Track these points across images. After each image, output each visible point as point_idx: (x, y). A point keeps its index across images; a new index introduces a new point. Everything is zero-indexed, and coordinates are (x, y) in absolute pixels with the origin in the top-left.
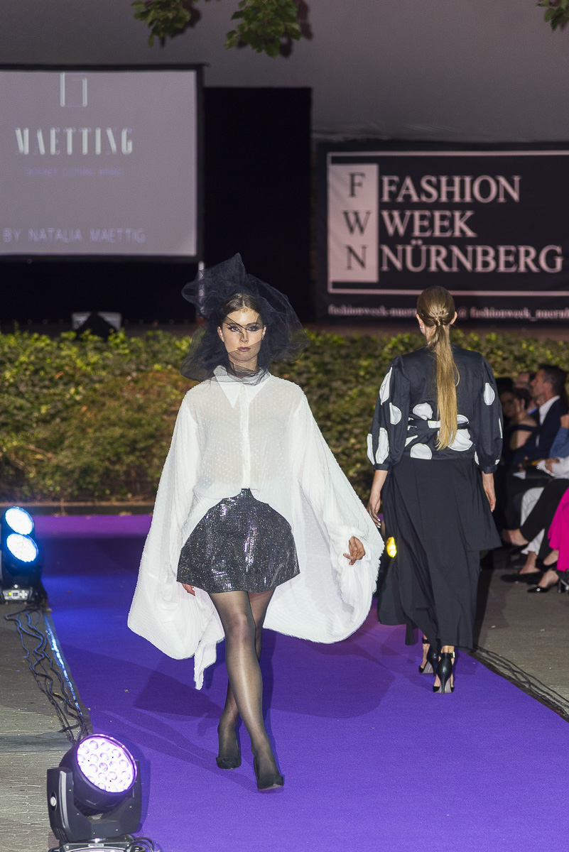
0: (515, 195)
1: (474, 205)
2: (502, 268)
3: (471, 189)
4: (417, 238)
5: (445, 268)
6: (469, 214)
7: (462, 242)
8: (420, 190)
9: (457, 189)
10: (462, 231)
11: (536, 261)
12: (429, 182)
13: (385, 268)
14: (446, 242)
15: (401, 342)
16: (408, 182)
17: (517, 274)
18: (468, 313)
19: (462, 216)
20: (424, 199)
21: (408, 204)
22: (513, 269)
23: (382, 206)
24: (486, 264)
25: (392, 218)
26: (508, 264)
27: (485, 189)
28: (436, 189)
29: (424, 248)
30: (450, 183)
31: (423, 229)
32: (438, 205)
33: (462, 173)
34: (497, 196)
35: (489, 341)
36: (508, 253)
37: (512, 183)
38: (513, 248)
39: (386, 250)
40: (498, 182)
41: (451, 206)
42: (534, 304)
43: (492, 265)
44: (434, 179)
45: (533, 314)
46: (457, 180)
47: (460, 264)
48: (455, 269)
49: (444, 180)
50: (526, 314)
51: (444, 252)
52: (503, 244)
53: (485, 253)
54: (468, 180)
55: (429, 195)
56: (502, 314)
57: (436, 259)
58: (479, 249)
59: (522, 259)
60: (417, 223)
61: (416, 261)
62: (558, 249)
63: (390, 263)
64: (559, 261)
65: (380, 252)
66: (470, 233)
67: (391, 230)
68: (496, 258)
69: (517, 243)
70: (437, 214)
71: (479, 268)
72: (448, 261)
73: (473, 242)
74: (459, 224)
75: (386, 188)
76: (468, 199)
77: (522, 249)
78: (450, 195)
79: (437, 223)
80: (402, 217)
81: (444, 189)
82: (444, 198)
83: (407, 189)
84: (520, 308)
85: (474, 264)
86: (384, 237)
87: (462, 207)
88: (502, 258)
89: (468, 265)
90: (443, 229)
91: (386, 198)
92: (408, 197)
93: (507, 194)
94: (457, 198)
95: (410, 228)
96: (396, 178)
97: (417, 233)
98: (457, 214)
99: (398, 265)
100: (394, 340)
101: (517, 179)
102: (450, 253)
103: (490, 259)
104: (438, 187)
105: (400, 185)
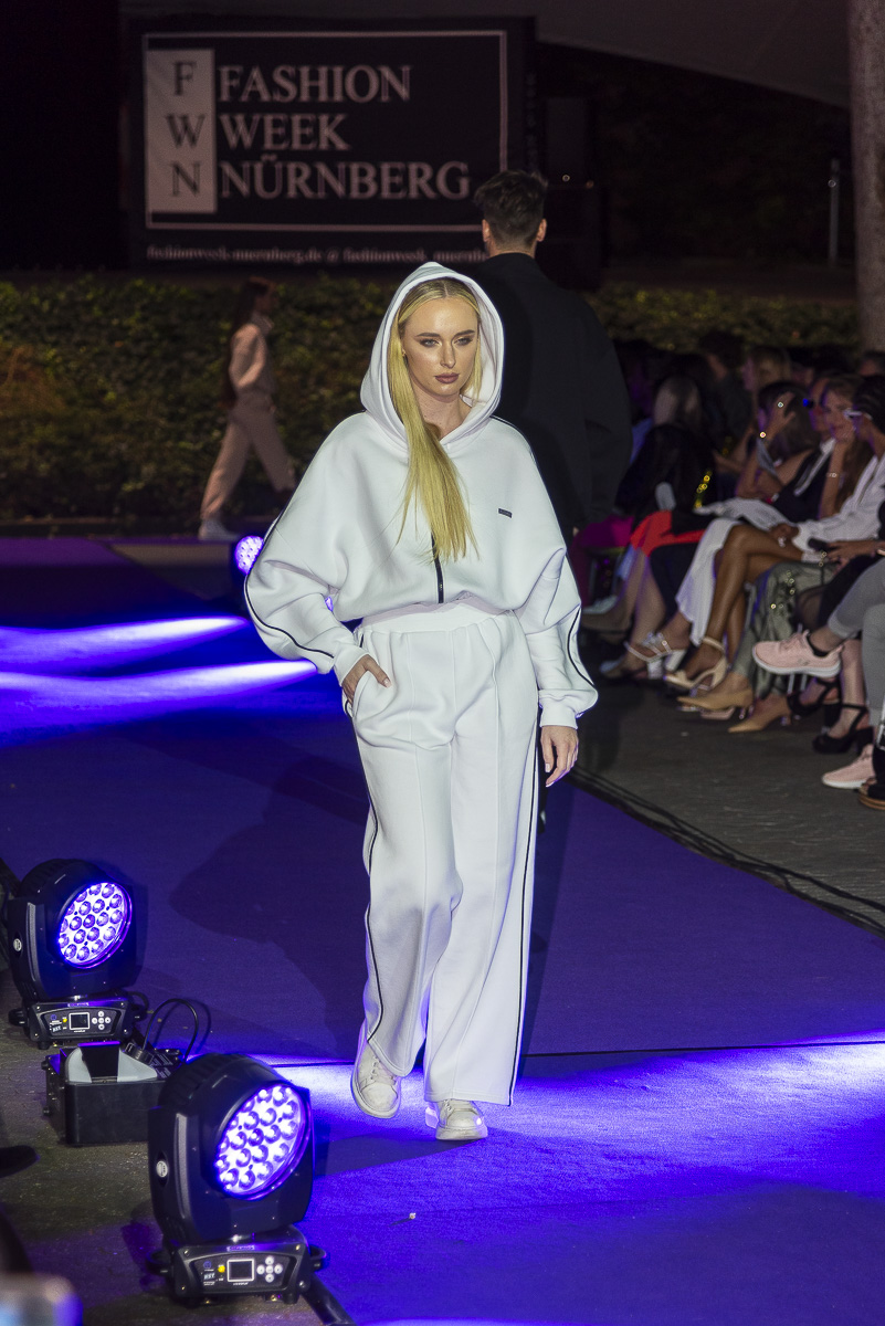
0: (404, 92)
1: (347, 105)
2: (386, 194)
3: (344, 84)
4: (269, 152)
5: (308, 193)
6: (339, 118)
7: (331, 157)
8: (272, 86)
9: (322, 83)
10: (330, 142)
11: (432, 183)
12: (284, 74)
13: (226, 193)
14: (311, 158)
16: (256, 74)
17: (407, 201)
18: (341, 255)
19: (330, 121)
20: (278, 97)
21: (255, 106)
22: (401, 195)
23: (220, 107)
24: (363, 188)
25: (234, 125)
26: (394, 188)
27: (362, 84)
28: (294, 83)
29: (279, 166)
30: (314, 76)
31: (277, 139)
32: (296, 106)
33: (331, 62)
34: (379, 94)
36: (393, 172)
37: (399, 75)
38: (399, 166)
39: (228, 169)
40: (379, 74)
41: (314, 107)
42: (432, 243)
43: (372, 188)
44: (290, 70)
46: (323, 71)
47: (328, 188)
48: (322, 194)
49: (305, 71)
50: (421, 256)
51: (306, 172)
52: (387, 160)
53: (363, 173)
54: (338, 70)
55: (285, 92)
56: (388, 256)
57: (297, 181)
58: (355, 167)
59: (414, 181)
60: (269, 131)
61: (269, 184)
62: (463, 167)
63: (233, 186)
64: (464, 183)
65: (219, 173)
66: (341, 145)
67: (233, 141)
68: (378, 179)
69: (407, 159)
70: (296, 119)
71: (355, 194)
72: (312, 182)
73: (348, 157)
74: (326, 132)
75: (226, 83)
76: (338, 97)
77: (413, 167)
78: (314, 91)
79: (297, 131)
80: (248, 122)
81: (306, 84)
82: (305, 97)
83: (254, 83)
84: (413, 248)
85: (348, 188)
86: (223, 151)
87: (331, 108)
88: (386, 180)
89: (339, 189)
90: (304, 139)
91: (225, 97)
92: (255, 95)
93: (392, 91)
94: (323, 97)
95: (259, 137)
96: (238, 69)
97: (268, 145)
98: (324, 119)
99: (244, 188)
101: (406, 69)
102: (314, 172)
103: (369, 179)
104: (296, 80)
105: (245, 78)
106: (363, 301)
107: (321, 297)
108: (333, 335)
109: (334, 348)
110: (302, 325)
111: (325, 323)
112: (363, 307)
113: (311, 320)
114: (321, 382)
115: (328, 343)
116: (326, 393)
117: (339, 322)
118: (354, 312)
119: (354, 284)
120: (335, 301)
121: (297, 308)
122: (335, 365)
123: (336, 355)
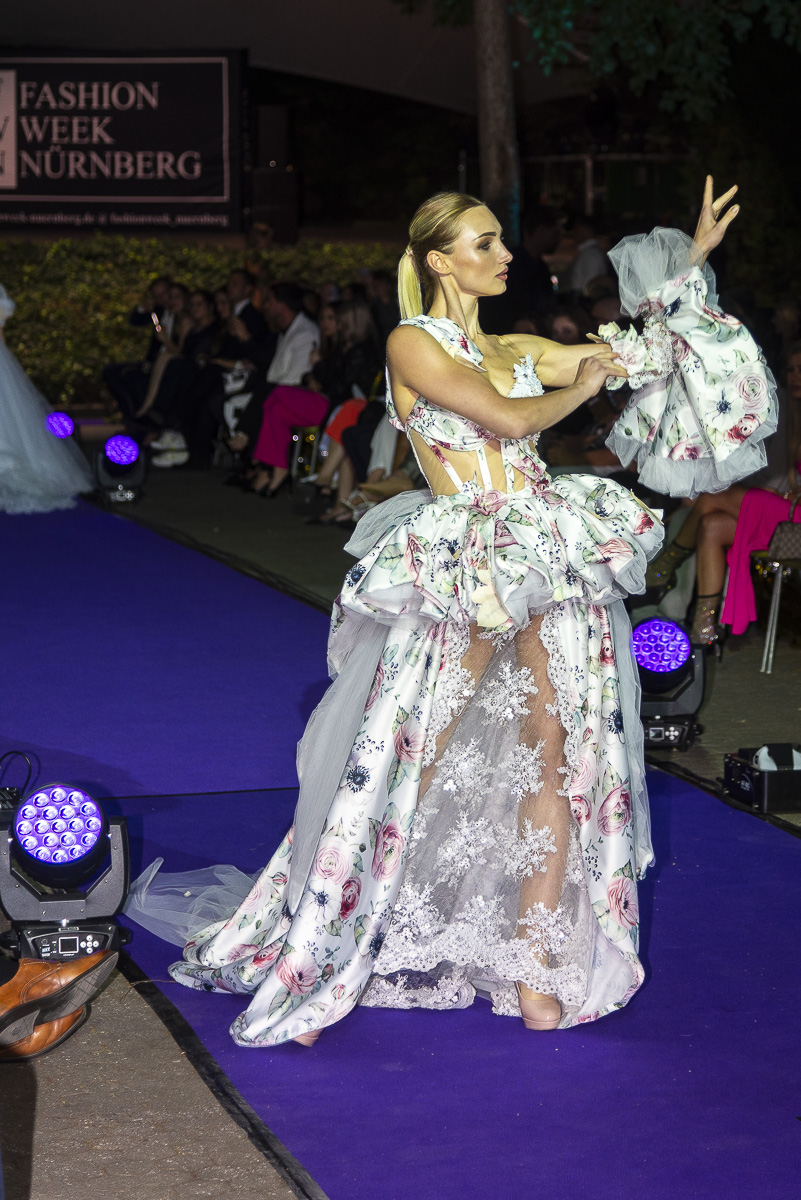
0: (153, 102)
1: (112, 110)
2: (140, 174)
3: (110, 96)
4: (56, 145)
5: (83, 174)
6: (107, 120)
7: (101, 148)
8: (58, 97)
9: (95, 95)
10: (100, 137)
11: (174, 167)
12: (67, 89)
13: (24, 173)
14: (86, 149)
15: (63, 247)
16: (46, 88)
17: (155, 180)
18: (108, 218)
19: (100, 123)
20: (62, 105)
21: (45, 111)
22: (151, 175)
23: (20, 112)
24: (124, 170)
25: (30, 125)
26: (146, 170)
27: (123, 96)
28: (74, 95)
29: (62, 155)
30: (89, 90)
31: (61, 135)
32: (76, 112)
33: (101, 81)
34: (136, 102)
35: (149, 247)
36: (146, 159)
37: (150, 90)
38: (150, 154)
39: (25, 156)
40: (136, 90)
41: (89, 112)
42: (174, 210)
43: (130, 172)
44: (72, 86)
45: (173, 219)
46: (95, 87)
47: (98, 170)
48: (93, 174)
49: (82, 87)
50: (166, 219)
51: (82, 159)
52: (141, 149)
53: (123, 160)
54: (106, 87)
55: (67, 102)
56: (142, 219)
57: (75, 165)
58: (118, 156)
59: (160, 166)
60: (55, 129)
61: (55, 167)
62: (196, 155)
63: (29, 169)
64: (197, 168)
65: (19, 159)
66: (108, 140)
67: (29, 136)
68: (135, 164)
69: (156, 150)
70: (76, 121)
71: (118, 174)
72: (87, 166)
73: (113, 148)
74: (97, 130)
75: (24, 95)
76: (106, 105)
77: (160, 156)
78: (89, 101)
79: (76, 130)
80: (41, 123)
81: (82, 95)
82: (82, 104)
83: (45, 95)
84: (160, 214)
85: (113, 170)
86: (22, 144)
87: (101, 113)
88: (140, 164)
89: (106, 171)
90: (81, 135)
91: (24, 104)
92: (46, 104)
93: (145, 101)
94: (95, 104)
95: (48, 134)
96: (34, 85)
97: (55, 138)
98: (95, 121)
99: (37, 170)
100: (55, 246)
101: (155, 86)
102: (88, 160)
103: (128, 163)
104: (76, 93)
105: (38, 92)
106: (127, 250)
107: (96, 248)
108: (106, 276)
109: (106, 285)
110: (82, 268)
111: (100, 267)
112: (127, 255)
113: (90, 265)
114: (97, 309)
115: (102, 282)
116: (101, 317)
117: (110, 265)
118: (121, 259)
119: (121, 239)
120: (107, 251)
121: (80, 256)
122: (107, 297)
123: (107, 290)
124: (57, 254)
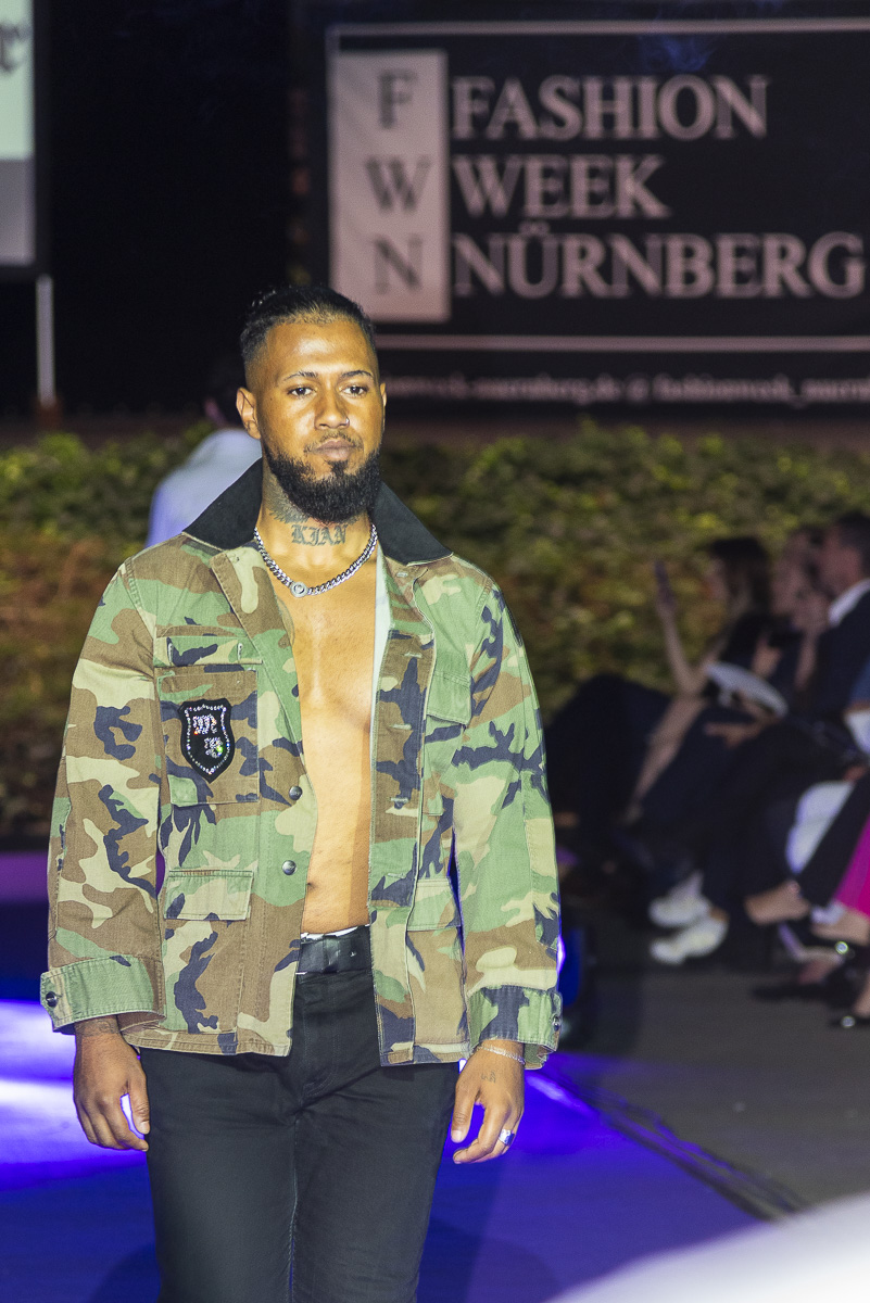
0: (755, 122)
1: (663, 144)
2: (727, 286)
3: (657, 109)
4: (535, 220)
5: (599, 287)
6: (651, 164)
7: (637, 228)
8: (540, 112)
9: (622, 107)
10: (636, 204)
11: (803, 270)
12: (560, 93)
13: (464, 288)
14: (603, 229)
15: (507, 457)
16: (513, 93)
17: (761, 302)
18: (652, 389)
19: (636, 168)
20: (550, 131)
21: (512, 144)
22: (751, 290)
23: (456, 147)
24: (690, 278)
25: (477, 173)
26: (741, 278)
27: (686, 108)
28: (576, 107)
29: (550, 244)
30: (608, 95)
31: (548, 199)
32: (580, 145)
33: (635, 74)
35: (704, 454)
36: (739, 253)
37: (748, 94)
38: (748, 241)
39: (467, 249)
40: (716, 94)
41: (609, 145)
42: (801, 368)
43: (705, 281)
44: (571, 85)
45: (798, 388)
46: (623, 87)
47: (633, 280)
48: (621, 288)
49: (593, 87)
50: (782, 390)
51: (595, 251)
52: (729, 230)
53: (689, 253)
54: (647, 88)
55: (560, 122)
57: (580, 267)
58: (675, 245)
59: (772, 267)
60: (535, 186)
61: (534, 272)
62: (853, 243)
63: (475, 277)
64: (855, 273)
65: (453, 254)
66: (653, 208)
67: (474, 201)
68: (714, 264)
69: (761, 229)
70: (580, 166)
71: (676, 285)
72: (606, 270)
73: (662, 227)
74: (629, 187)
75: (465, 108)
76: (648, 130)
77: (772, 245)
78: (609, 120)
79: (581, 186)
80: (501, 170)
81: (595, 107)
82: (594, 129)
83: (512, 107)
84: (769, 378)
85: (664, 278)
86: (462, 220)
87: (636, 148)
88: (728, 264)
89: (649, 279)
90: (594, 199)
91: (464, 129)
92: (512, 127)
93: (736, 120)
94: (623, 129)
95: (518, 197)
96: (485, 85)
97: (534, 206)
98: (625, 166)
99: (492, 279)
100: (490, 453)
101: (758, 84)
102: (609, 253)
103: (700, 266)
104: (580, 103)
105: (494, 99)
108: (600, 522)
109: (599, 542)
110: (549, 505)
111: (588, 501)
113: (565, 496)
114: (575, 598)
116: (583, 616)
117: (611, 498)
118: (636, 484)
120: (607, 465)
121: (544, 475)
122: (599, 571)
124: (491, 473)
